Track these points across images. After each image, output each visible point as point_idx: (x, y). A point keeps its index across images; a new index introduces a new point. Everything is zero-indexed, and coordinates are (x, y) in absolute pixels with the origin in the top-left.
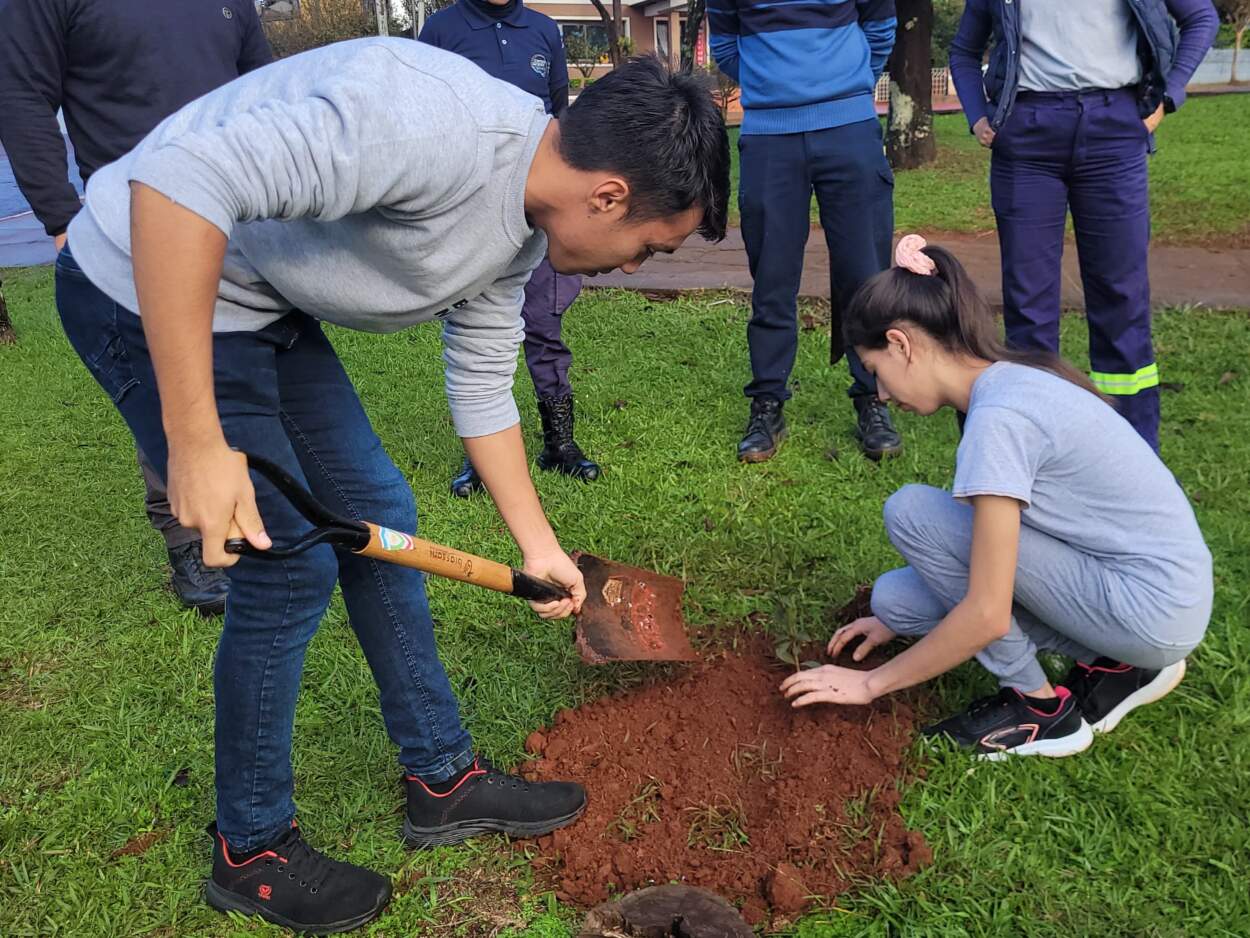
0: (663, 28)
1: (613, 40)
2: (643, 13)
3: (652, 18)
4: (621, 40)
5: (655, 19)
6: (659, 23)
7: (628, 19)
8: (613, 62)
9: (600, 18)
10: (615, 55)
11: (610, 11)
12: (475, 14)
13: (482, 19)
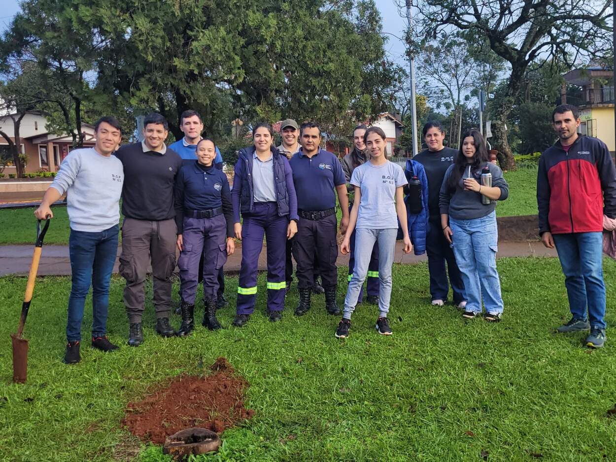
0: (44, 150)
1: (16, 155)
2: (32, 142)
3: (37, 145)
4: (20, 155)
5: (39, 145)
6: (41, 147)
7: (23, 145)
8: (16, 165)
9: (8, 144)
10: (17, 162)
11: (13, 141)
12: (198, 169)
13: (199, 170)
